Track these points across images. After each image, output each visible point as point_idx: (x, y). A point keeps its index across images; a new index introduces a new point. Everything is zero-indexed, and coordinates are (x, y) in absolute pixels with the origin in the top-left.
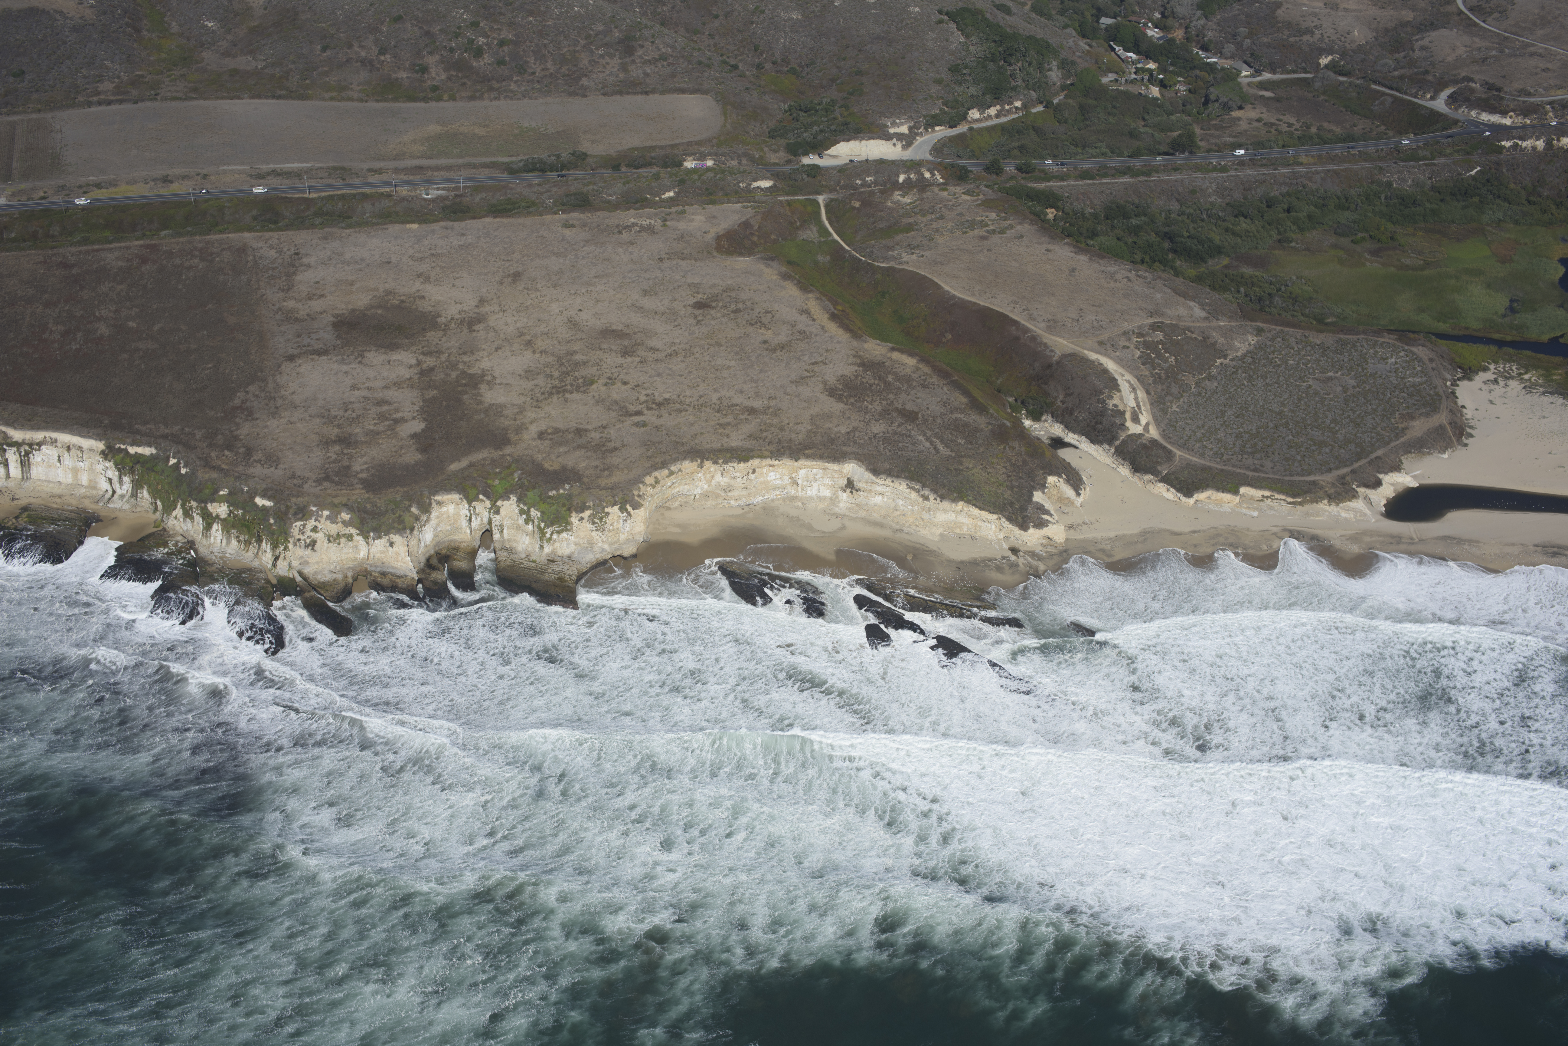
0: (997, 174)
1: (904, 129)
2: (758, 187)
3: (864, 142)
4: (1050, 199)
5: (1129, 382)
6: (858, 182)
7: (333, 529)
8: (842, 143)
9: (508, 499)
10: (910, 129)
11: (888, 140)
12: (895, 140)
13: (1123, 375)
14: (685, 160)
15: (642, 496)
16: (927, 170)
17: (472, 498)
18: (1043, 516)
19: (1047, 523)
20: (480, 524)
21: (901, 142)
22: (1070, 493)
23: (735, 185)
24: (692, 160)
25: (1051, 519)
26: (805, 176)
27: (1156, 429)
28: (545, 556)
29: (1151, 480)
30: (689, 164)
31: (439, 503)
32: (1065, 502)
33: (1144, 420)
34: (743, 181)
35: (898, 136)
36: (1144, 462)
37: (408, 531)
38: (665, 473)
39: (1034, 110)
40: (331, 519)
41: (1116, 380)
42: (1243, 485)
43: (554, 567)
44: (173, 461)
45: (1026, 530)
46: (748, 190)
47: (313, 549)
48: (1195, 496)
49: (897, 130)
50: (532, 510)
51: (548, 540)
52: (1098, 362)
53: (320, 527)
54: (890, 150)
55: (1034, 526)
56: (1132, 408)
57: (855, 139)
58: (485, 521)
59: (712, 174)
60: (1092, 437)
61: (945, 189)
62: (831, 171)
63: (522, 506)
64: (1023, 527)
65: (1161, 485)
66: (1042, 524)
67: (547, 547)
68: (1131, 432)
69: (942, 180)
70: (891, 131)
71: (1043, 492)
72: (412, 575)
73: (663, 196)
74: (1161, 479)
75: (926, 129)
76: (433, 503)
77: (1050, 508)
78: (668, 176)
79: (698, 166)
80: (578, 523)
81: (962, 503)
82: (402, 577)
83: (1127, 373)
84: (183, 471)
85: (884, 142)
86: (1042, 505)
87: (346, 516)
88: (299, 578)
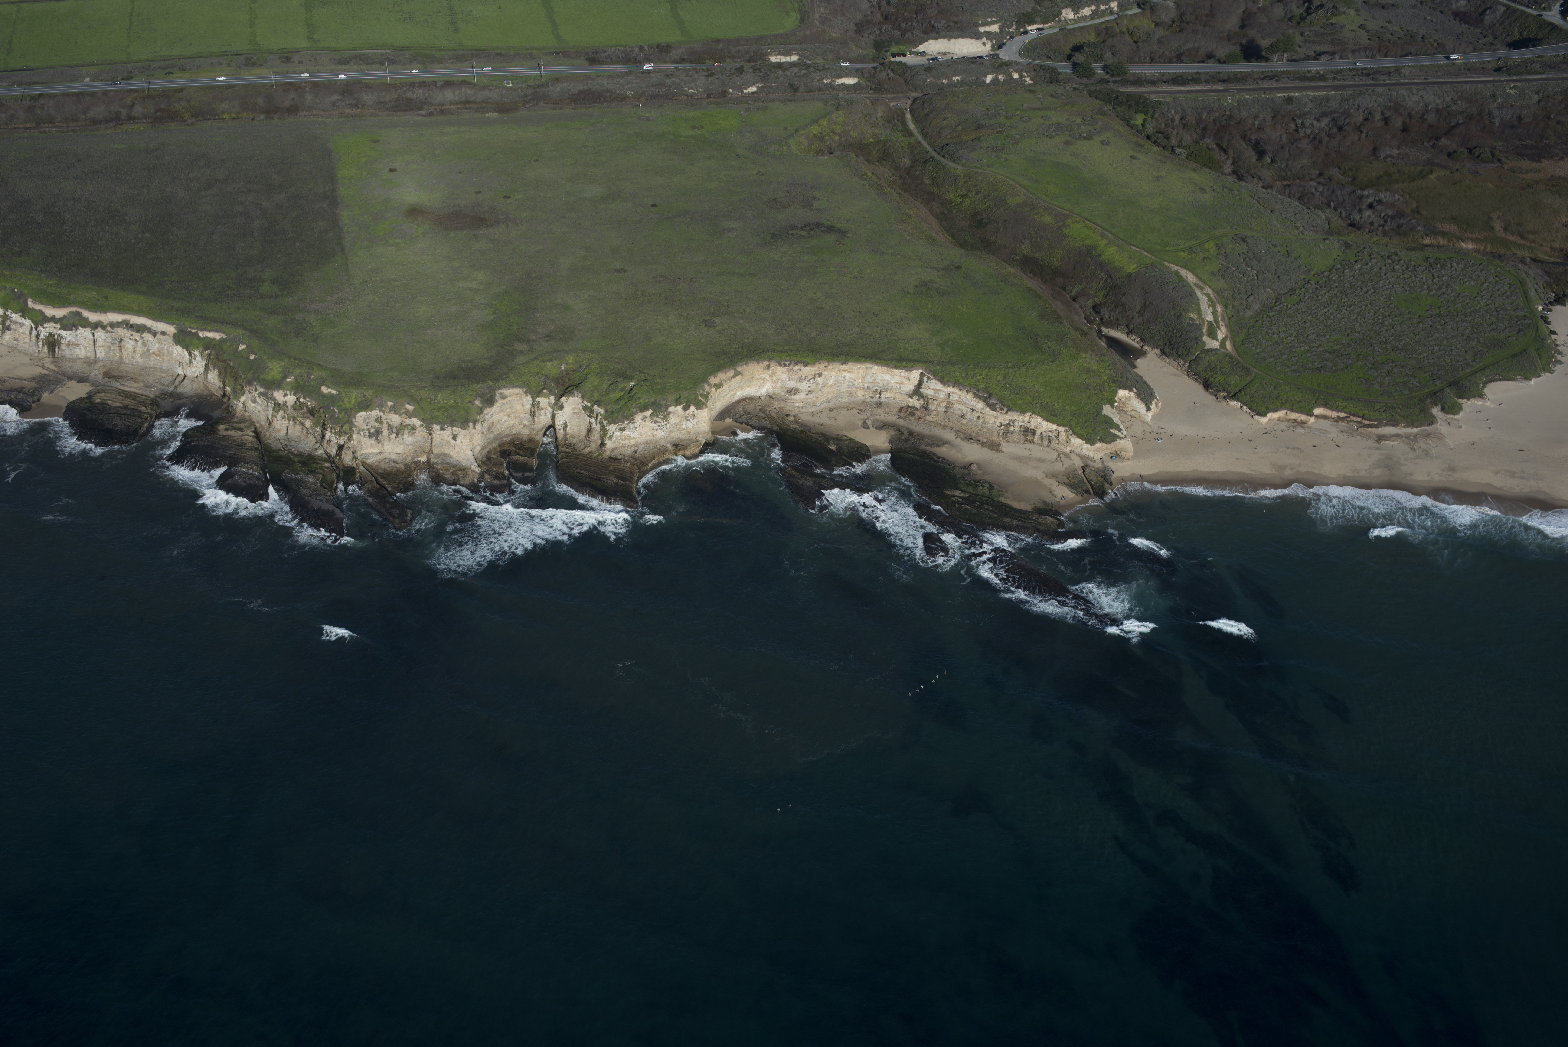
0: (1086, 77)
1: (995, 28)
2: (842, 84)
3: (953, 40)
4: (1140, 104)
5: (1208, 295)
6: (944, 81)
7: (396, 419)
8: (931, 41)
9: (572, 395)
10: (1000, 28)
11: (978, 38)
12: (984, 39)
13: (1202, 289)
14: (770, 54)
15: (706, 396)
16: (1016, 71)
17: (536, 393)
18: (1111, 431)
19: (1115, 438)
20: (543, 419)
21: (991, 41)
22: (1141, 407)
23: (818, 81)
24: (776, 56)
25: (1119, 434)
26: (891, 75)
27: (1234, 345)
28: (607, 454)
29: (1224, 397)
30: (774, 59)
31: (504, 397)
32: (1134, 417)
33: (1220, 335)
34: (826, 78)
35: (988, 35)
36: (1219, 378)
37: (471, 425)
38: (731, 373)
39: (1130, 13)
40: (395, 409)
41: (1195, 293)
42: (1319, 406)
43: (616, 465)
44: (242, 347)
45: (1092, 444)
46: (831, 86)
47: (377, 439)
48: (1269, 415)
49: (988, 29)
50: (596, 407)
51: (611, 438)
52: (1177, 274)
53: (384, 417)
54: (980, 50)
55: (1102, 440)
56: (1210, 323)
57: (944, 37)
58: (549, 416)
59: (796, 70)
60: (1167, 351)
61: (1032, 91)
62: (917, 69)
63: (585, 402)
64: (1090, 441)
65: (1234, 403)
66: (1110, 439)
67: (609, 444)
68: (1207, 347)
69: (1030, 82)
70: (982, 29)
71: (1112, 406)
72: (473, 468)
73: (745, 91)
74: (1234, 396)
75: (1017, 29)
76: (498, 396)
77: (1119, 423)
78: (751, 70)
79: (782, 61)
80: (640, 421)
81: (1029, 414)
82: (463, 469)
83: (1206, 287)
84: (252, 357)
85: (973, 41)
86: (1111, 419)
87: (410, 408)
88: (362, 468)
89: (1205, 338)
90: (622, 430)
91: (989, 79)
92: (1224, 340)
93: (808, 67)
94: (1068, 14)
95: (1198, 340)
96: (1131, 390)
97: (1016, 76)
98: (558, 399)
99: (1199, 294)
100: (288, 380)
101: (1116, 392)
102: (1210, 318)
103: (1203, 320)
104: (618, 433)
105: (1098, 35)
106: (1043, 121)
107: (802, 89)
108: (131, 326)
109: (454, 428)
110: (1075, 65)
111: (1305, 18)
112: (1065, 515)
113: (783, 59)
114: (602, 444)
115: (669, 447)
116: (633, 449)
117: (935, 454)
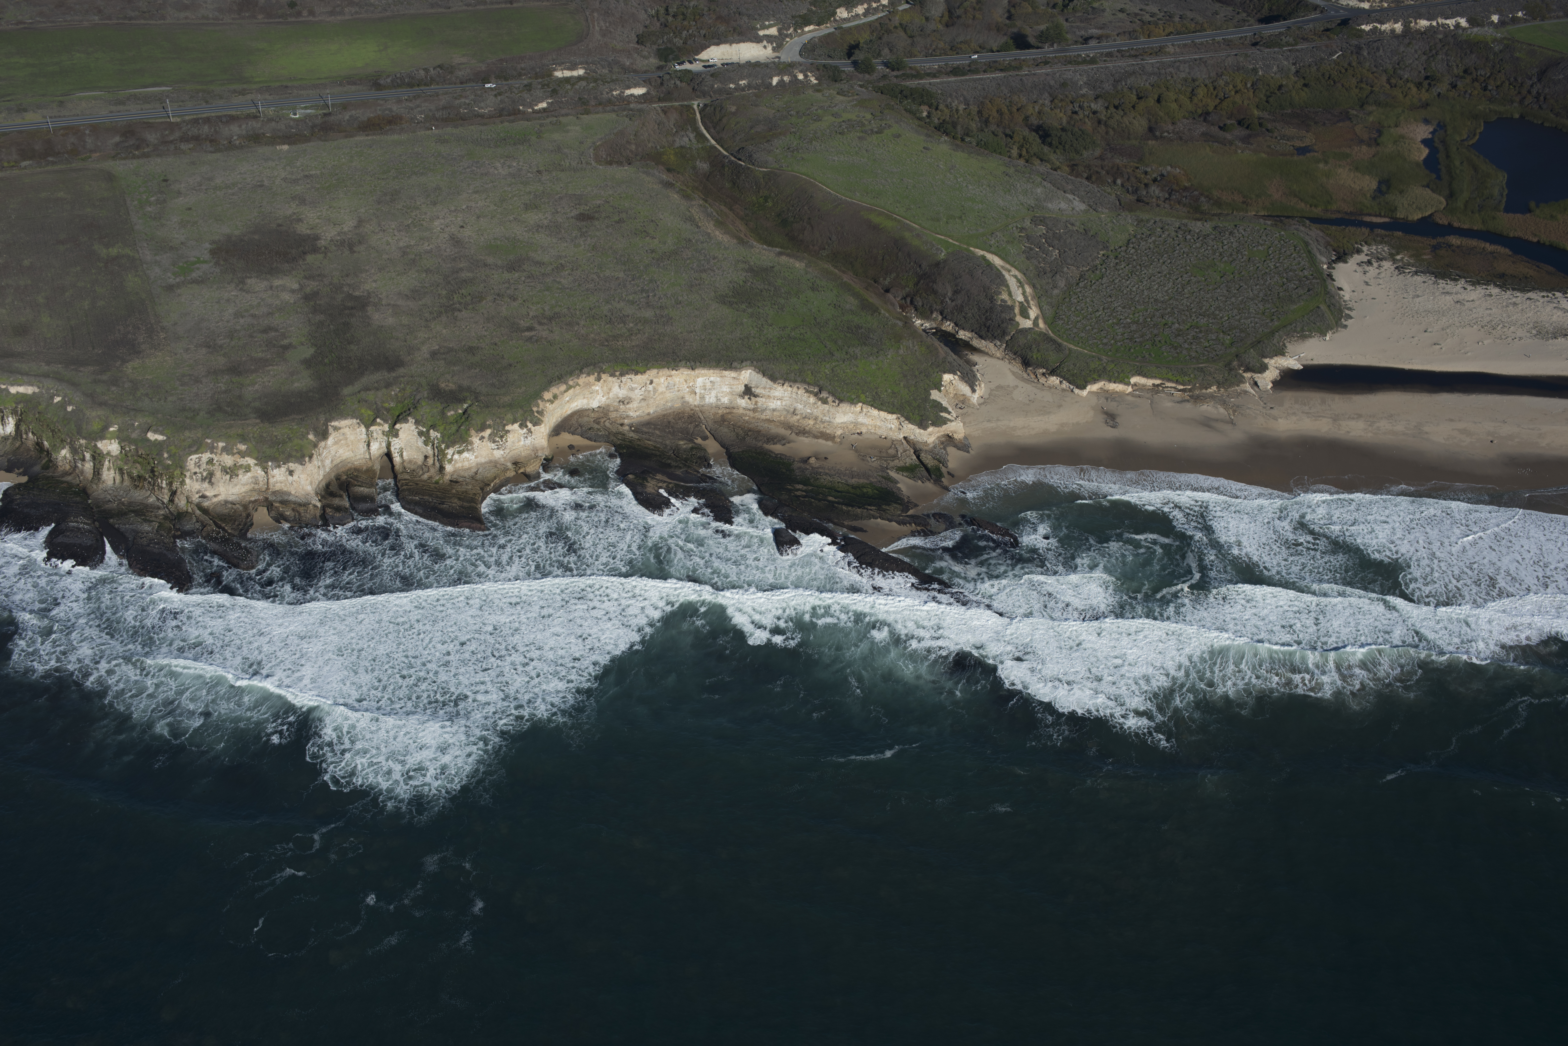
0: (869, 73)
1: (773, 31)
2: (632, 95)
3: (734, 45)
4: (923, 97)
5: (1015, 277)
6: (732, 86)
7: (228, 460)
8: (713, 48)
9: (406, 421)
10: (779, 30)
11: (758, 42)
12: (765, 43)
13: (1009, 271)
14: (555, 70)
15: (542, 413)
16: (801, 72)
17: (369, 423)
18: (942, 414)
19: (945, 421)
20: (378, 448)
21: (772, 44)
22: (966, 390)
23: (607, 93)
24: (562, 70)
25: (949, 417)
26: (678, 82)
27: (1045, 323)
28: (447, 478)
29: (1044, 374)
30: (559, 74)
31: (336, 429)
32: (959, 400)
33: (1033, 314)
34: (615, 90)
35: (768, 38)
36: (1036, 356)
37: (307, 459)
38: (563, 387)
39: (901, 8)
40: (227, 450)
41: (1004, 276)
42: (1134, 375)
43: (458, 488)
44: (57, 399)
45: (925, 428)
46: (621, 98)
47: (210, 482)
48: (1089, 388)
49: (766, 32)
50: (431, 431)
51: (450, 461)
52: (984, 257)
53: (216, 459)
54: (761, 53)
55: (934, 424)
56: (1020, 303)
57: (725, 42)
58: (384, 445)
59: (584, 83)
60: (983, 333)
61: (819, 91)
62: (703, 76)
63: (421, 428)
64: (923, 425)
65: (1054, 379)
66: (941, 422)
67: (449, 468)
68: (1021, 327)
69: (815, 82)
70: (761, 33)
71: (940, 391)
72: (313, 502)
73: (536, 108)
74: (1053, 372)
75: (795, 30)
76: (331, 429)
77: (947, 406)
78: (540, 86)
80: (478, 441)
81: (860, 404)
82: (304, 505)
83: (1013, 269)
84: (70, 409)
85: (754, 45)
86: (939, 403)
87: (243, 447)
88: (198, 512)
89: (1019, 318)
90: (460, 452)
91: (775, 80)
92: (1036, 318)
93: (596, 80)
94: (842, 13)
95: (1012, 319)
96: (955, 374)
97: (801, 77)
98: (392, 427)
99: (1007, 276)
100: (111, 429)
101: (941, 377)
102: (1020, 298)
103: (1014, 301)
104: (456, 456)
105: (873, 32)
106: (834, 119)
107: (592, 102)
109: (291, 464)
110: (856, 63)
111: (1068, 5)
113: (569, 74)
114: (442, 469)
115: (509, 465)
116: (474, 470)
117: (772, 452)
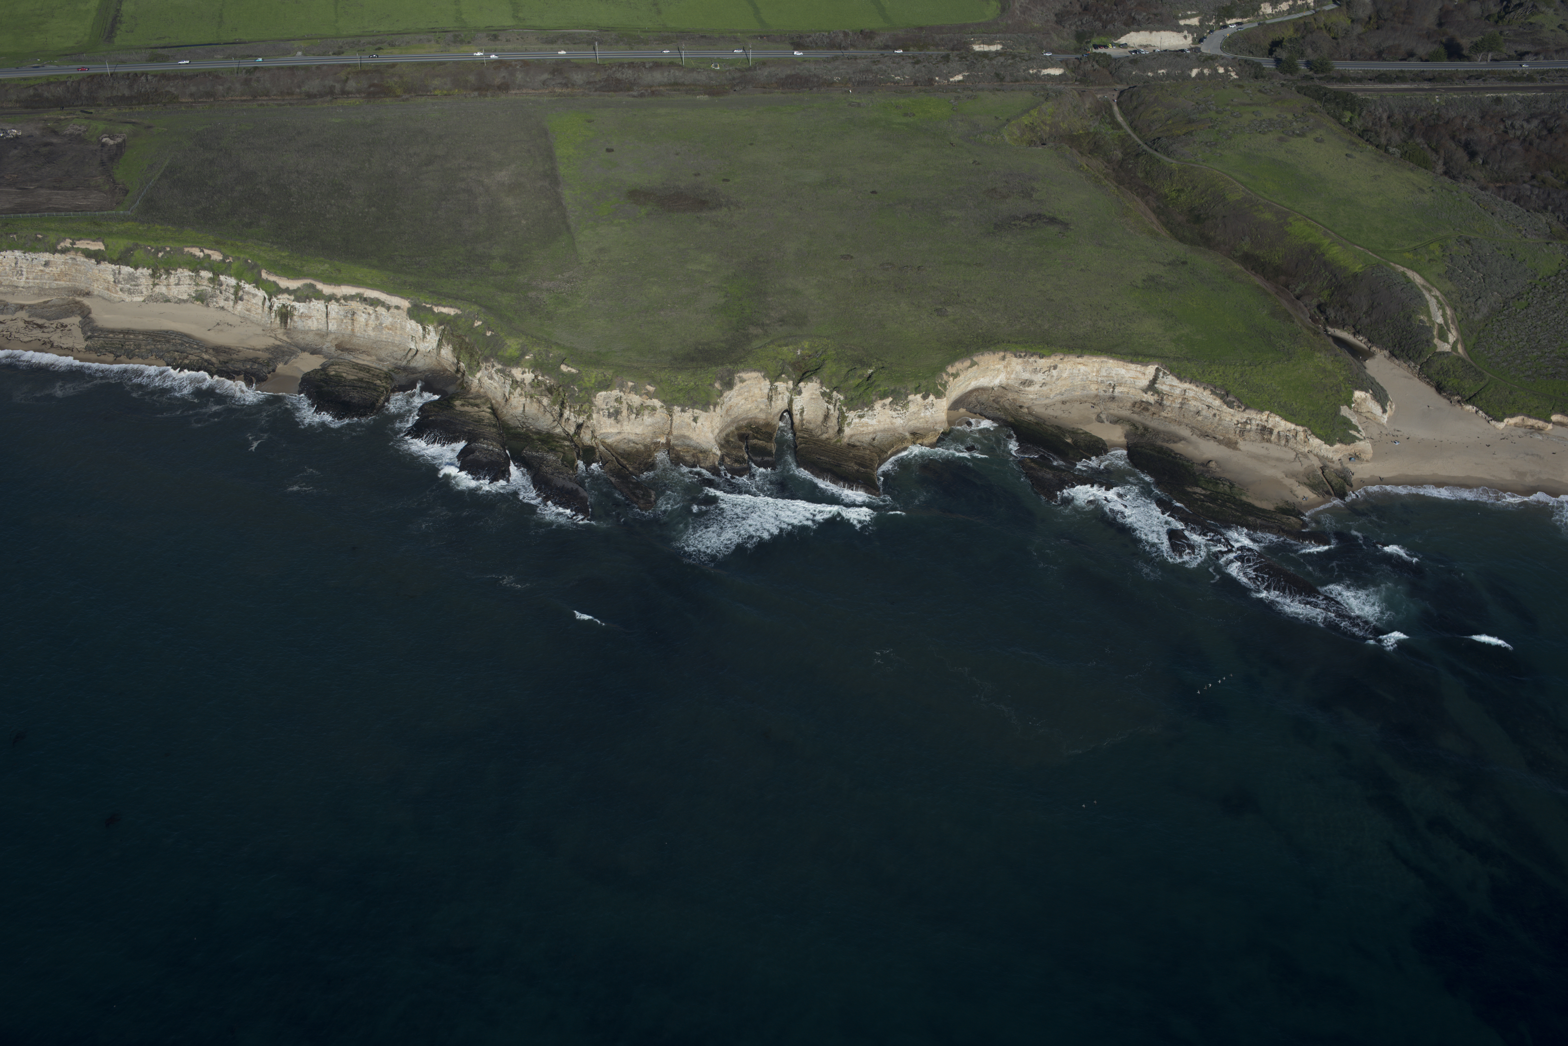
0: (1291, 73)
1: (1195, 21)
2: (1048, 75)
3: (1154, 33)
4: (1347, 101)
5: (1436, 297)
6: (1150, 74)
7: (636, 400)
8: (1132, 34)
9: (811, 380)
10: (1201, 21)
11: (1179, 32)
12: (1186, 33)
13: (1430, 291)
14: (973, 43)
15: (944, 386)
16: (1222, 66)
17: (774, 378)
18: (1350, 432)
19: (1354, 439)
20: (780, 404)
21: (1193, 35)
22: (1377, 409)
23: (1024, 71)
24: (980, 44)
25: (1358, 435)
26: (1096, 66)
27: (1465, 348)
28: (846, 440)
29: (1459, 401)
30: (977, 48)
31: (742, 381)
32: (1369, 419)
33: (1452, 338)
34: (1032, 68)
35: (1189, 28)
36: (1452, 382)
37: (712, 407)
38: (967, 363)
39: (1327, 8)
40: (635, 390)
41: (1424, 295)
42: (1556, 413)
43: (855, 452)
44: (478, 323)
45: (1331, 445)
46: (1037, 77)
47: (616, 419)
48: (1506, 420)
49: (1188, 22)
50: (835, 393)
51: (849, 424)
52: (1404, 275)
53: (624, 397)
54: (1181, 43)
55: (1341, 441)
56: (1440, 325)
57: (1145, 29)
58: (786, 401)
59: (1002, 59)
60: (1397, 352)
61: (1240, 86)
62: (1122, 61)
63: (824, 388)
64: (1329, 442)
65: (1469, 408)
66: (1350, 440)
67: (847, 431)
68: (1438, 350)
69: (1235, 77)
70: (1182, 22)
71: (1350, 407)
72: (714, 450)
73: (951, 80)
74: (1469, 401)
75: (1217, 22)
76: (737, 380)
77: (1357, 424)
78: (957, 59)
79: (985, 50)
80: (880, 408)
81: (1267, 412)
82: (704, 452)
83: (1434, 289)
84: (489, 334)
85: (1175, 34)
86: (1349, 420)
87: (651, 388)
88: (601, 447)
89: (1436, 341)
90: (860, 417)
91: (1194, 73)
92: (1455, 343)
93: (1014, 57)
94: (1267, 9)
95: (1429, 342)
96: (1367, 392)
97: (1221, 70)
98: (796, 384)
99: (1427, 296)
100: (527, 357)
101: (1352, 394)
102: (1440, 320)
103: (1433, 323)
104: (857, 420)
105: (1297, 30)
106: (1254, 117)
107: (1008, 78)
108: (364, 300)
109: (696, 411)
110: (1278, 61)
111: (1504, 17)
112: (1307, 514)
113: (986, 48)
114: (840, 431)
115: (907, 435)
116: (871, 436)
117: (1172, 451)
